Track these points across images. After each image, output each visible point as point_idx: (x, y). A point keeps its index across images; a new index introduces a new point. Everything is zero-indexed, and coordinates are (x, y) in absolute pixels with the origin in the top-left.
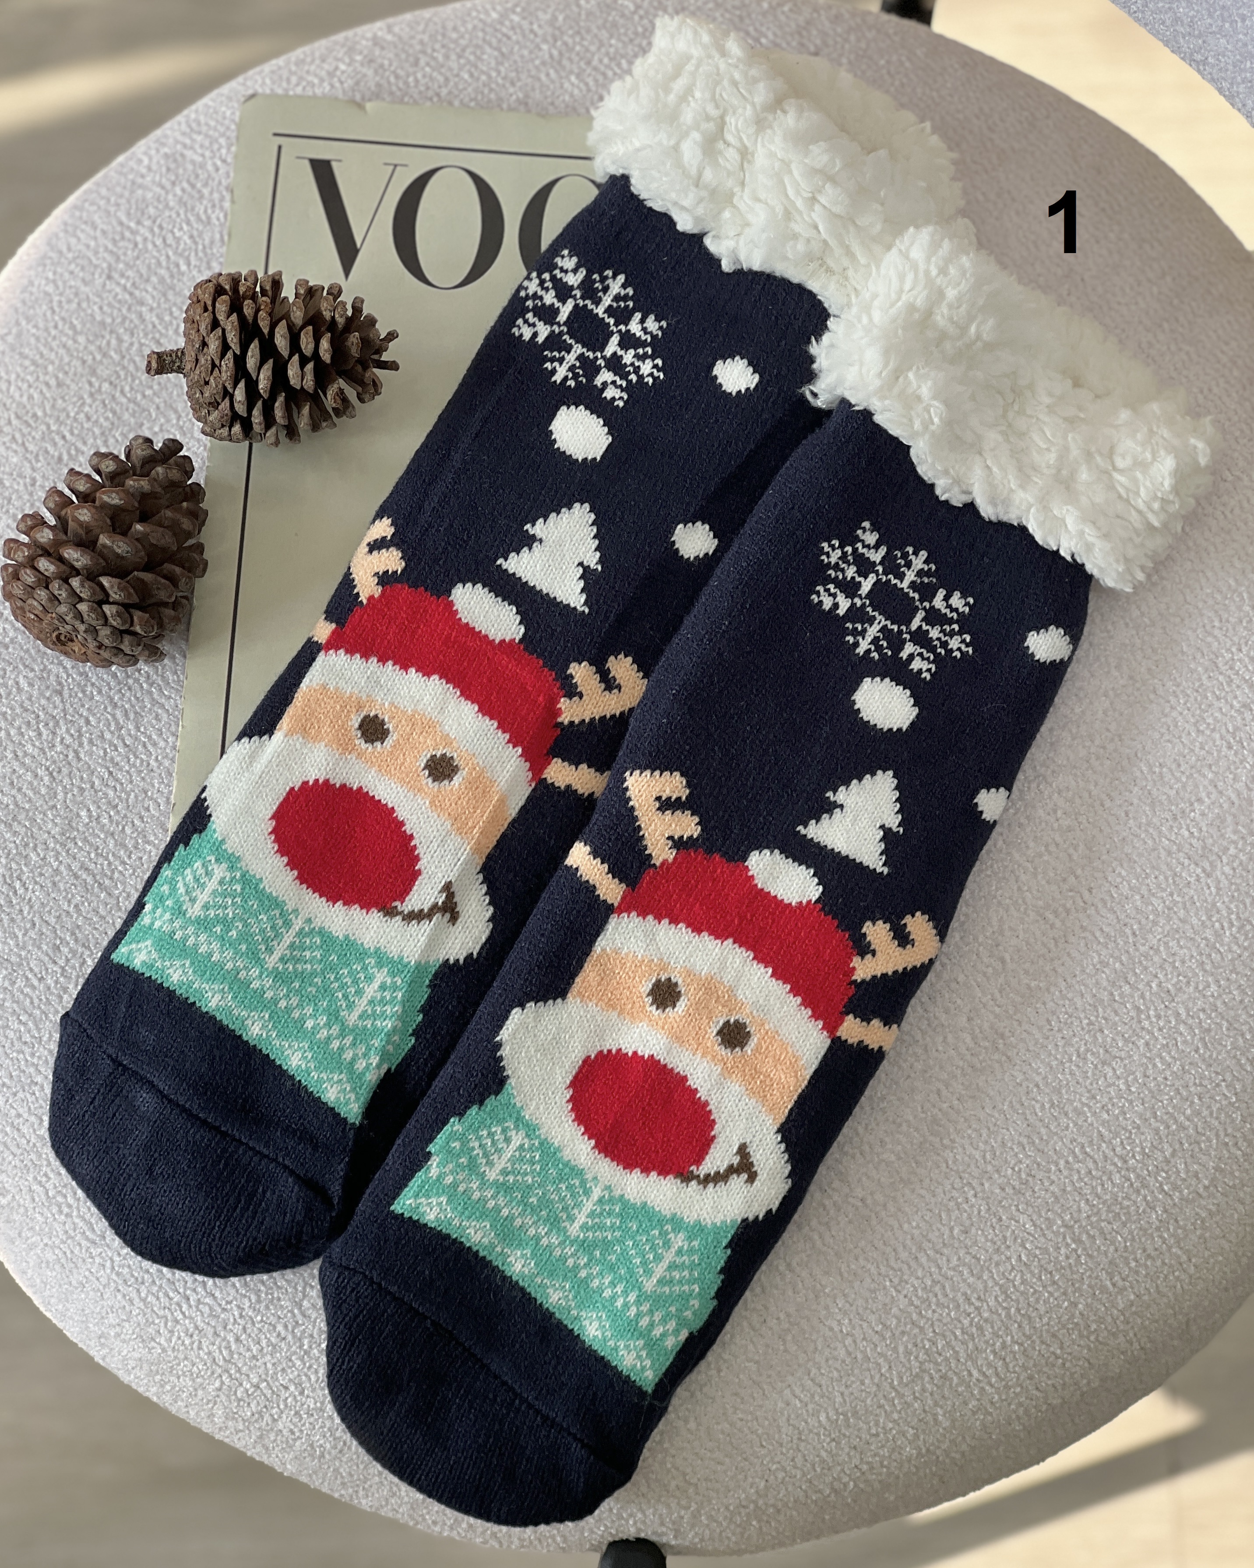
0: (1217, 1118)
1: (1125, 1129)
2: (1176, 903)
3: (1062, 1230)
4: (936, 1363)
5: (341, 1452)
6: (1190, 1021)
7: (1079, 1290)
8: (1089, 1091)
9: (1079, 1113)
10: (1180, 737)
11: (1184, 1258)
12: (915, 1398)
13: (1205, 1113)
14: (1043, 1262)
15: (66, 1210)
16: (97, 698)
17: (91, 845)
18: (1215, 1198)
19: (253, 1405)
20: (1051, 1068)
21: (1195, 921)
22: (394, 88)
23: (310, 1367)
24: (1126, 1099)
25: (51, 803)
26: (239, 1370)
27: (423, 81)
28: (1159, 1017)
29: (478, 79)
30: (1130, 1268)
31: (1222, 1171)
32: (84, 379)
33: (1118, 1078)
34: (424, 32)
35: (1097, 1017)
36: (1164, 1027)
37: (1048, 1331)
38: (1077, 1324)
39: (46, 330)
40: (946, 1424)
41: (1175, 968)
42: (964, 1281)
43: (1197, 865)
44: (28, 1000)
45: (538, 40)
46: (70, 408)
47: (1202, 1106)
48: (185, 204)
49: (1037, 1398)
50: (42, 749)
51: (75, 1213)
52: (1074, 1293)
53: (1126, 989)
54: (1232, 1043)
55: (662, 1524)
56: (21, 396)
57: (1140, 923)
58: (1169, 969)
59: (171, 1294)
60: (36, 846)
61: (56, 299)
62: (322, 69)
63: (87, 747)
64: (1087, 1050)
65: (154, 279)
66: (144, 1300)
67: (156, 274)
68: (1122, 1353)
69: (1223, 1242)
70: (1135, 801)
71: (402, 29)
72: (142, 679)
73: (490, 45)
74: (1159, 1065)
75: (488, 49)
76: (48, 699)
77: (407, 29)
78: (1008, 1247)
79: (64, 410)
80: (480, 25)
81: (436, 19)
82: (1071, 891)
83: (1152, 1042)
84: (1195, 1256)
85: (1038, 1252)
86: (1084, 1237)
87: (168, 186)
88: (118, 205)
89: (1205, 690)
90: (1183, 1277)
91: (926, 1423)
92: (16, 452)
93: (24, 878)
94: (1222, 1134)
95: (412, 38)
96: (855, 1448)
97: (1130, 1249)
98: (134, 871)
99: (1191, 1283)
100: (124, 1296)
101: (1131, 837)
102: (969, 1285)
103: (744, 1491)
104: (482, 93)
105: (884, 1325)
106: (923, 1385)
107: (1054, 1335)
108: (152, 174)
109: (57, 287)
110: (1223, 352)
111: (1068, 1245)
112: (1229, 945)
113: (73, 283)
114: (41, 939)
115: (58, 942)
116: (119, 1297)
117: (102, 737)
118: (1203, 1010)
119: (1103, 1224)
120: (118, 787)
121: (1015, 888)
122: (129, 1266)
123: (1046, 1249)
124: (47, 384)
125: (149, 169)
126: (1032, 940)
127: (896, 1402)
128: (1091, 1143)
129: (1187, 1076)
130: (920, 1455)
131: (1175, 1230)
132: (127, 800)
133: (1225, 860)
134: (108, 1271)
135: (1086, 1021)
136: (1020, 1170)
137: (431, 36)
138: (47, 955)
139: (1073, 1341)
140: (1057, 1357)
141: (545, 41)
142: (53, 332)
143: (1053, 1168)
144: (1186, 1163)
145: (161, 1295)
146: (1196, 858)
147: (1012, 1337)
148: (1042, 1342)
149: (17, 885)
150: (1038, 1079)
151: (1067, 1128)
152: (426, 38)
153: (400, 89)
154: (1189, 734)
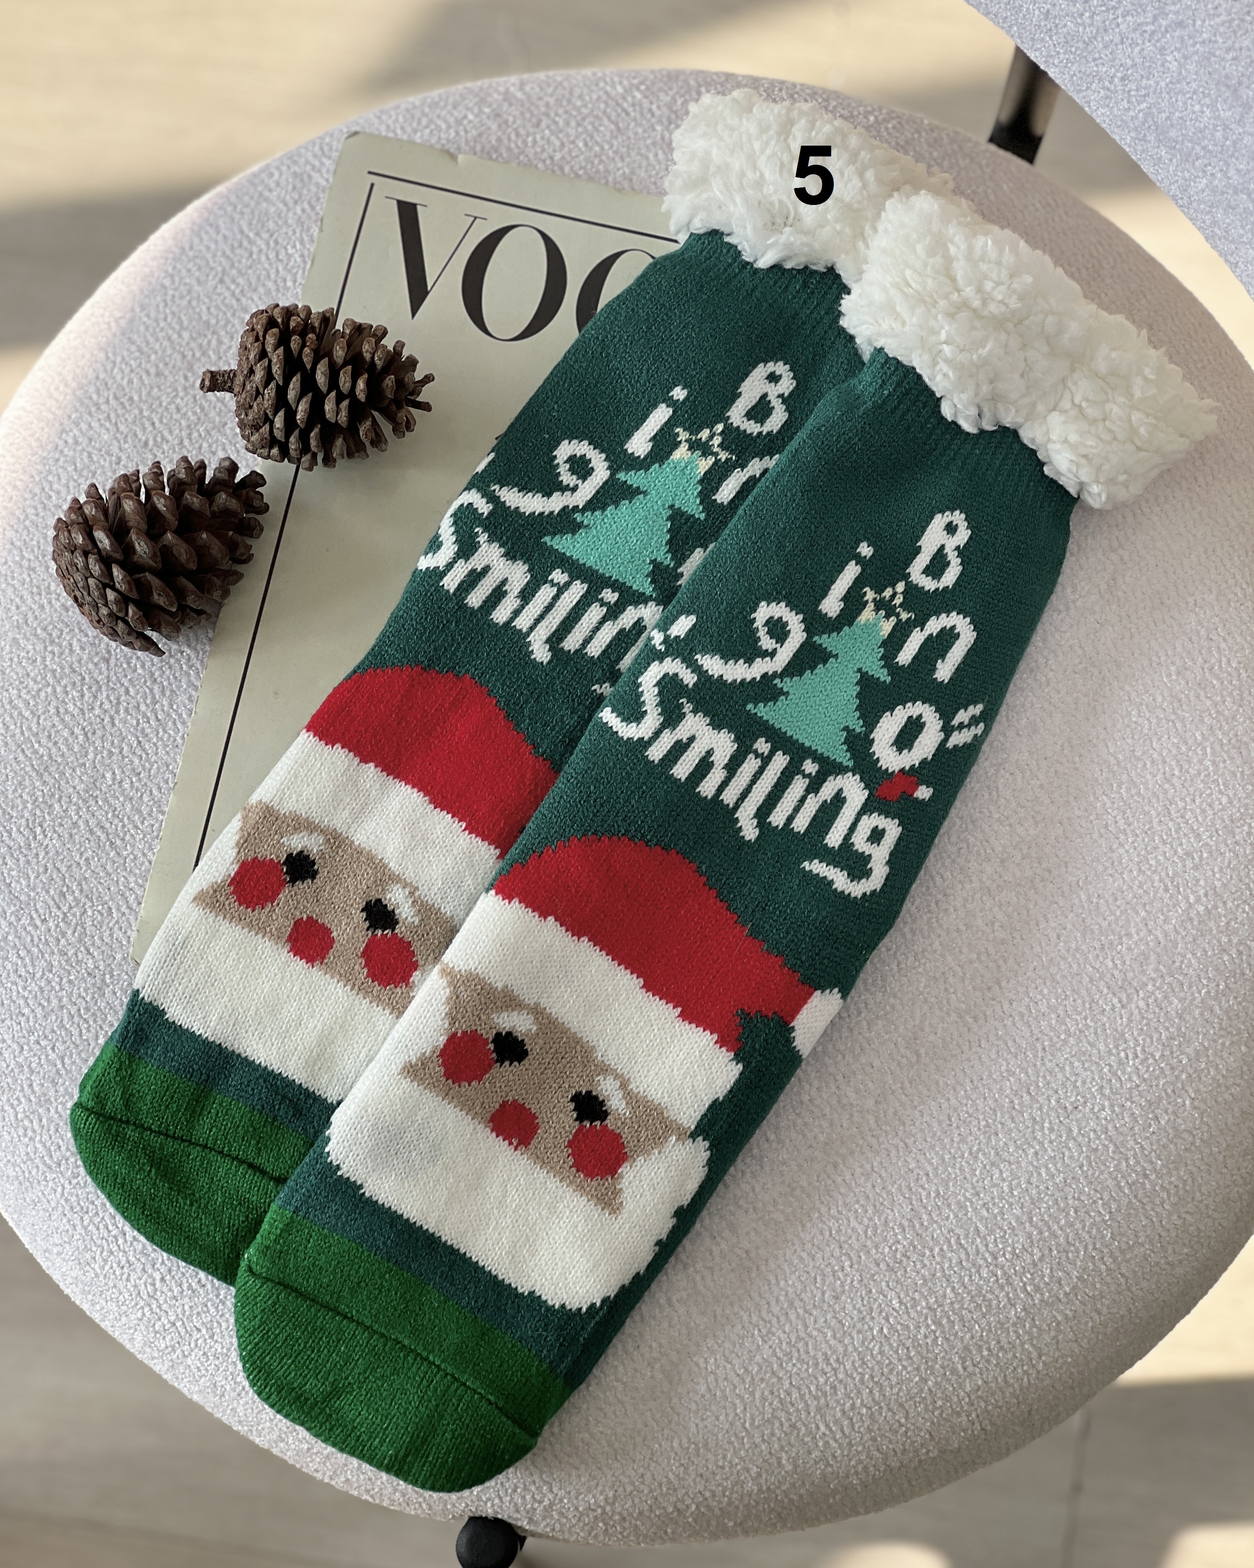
0: (1088, 1232)
1: (1001, 1229)
2: (1088, 1027)
3: (925, 1311)
4: (788, 1413)
5: (239, 1395)
6: (1080, 1139)
7: (932, 1368)
8: (974, 1188)
9: (961, 1206)
10: (1122, 873)
11: (1035, 1355)
12: (763, 1441)
13: (1078, 1226)
14: (902, 1338)
15: (30, 1133)
16: (140, 671)
17: (110, 806)
18: (1073, 1304)
19: (168, 1338)
20: (944, 1160)
21: (1102, 1047)
22: (513, 145)
23: (222, 1316)
24: (1007, 1201)
25: (81, 761)
26: (160, 1307)
27: (541, 143)
28: (1051, 1130)
29: (591, 149)
30: (982, 1356)
31: (1084, 1281)
32: (181, 373)
33: (1004, 1180)
34: (552, 95)
35: (995, 1120)
36: (1055, 1140)
37: (896, 1401)
38: (925, 1398)
39: (156, 320)
40: (789, 1468)
41: (1075, 1087)
42: (827, 1342)
43: (1114, 995)
44: (29, 938)
45: (654, 120)
46: (163, 398)
47: (1076, 1218)
48: (302, 224)
49: (878, 1459)
50: (82, 710)
51: (38, 1138)
52: (926, 1370)
53: (1026, 1097)
54: (1115, 1166)
55: (518, 1511)
56: (123, 378)
57: (1051, 1040)
58: (1070, 1088)
59: (110, 1227)
60: (61, 797)
61: (171, 292)
62: (452, 115)
63: (122, 714)
64: (979, 1150)
65: (261, 290)
66: (85, 1228)
67: (264, 285)
68: (963, 1431)
69: (1075, 1345)
70: (1069, 926)
71: (532, 89)
72: (183, 661)
73: (609, 118)
74: (1044, 1175)
75: (606, 121)
76: (96, 664)
77: (537, 90)
78: (873, 1318)
79: (159, 398)
80: (604, 97)
81: (566, 84)
82: (993, 999)
83: (1040, 1153)
84: (1046, 1355)
85: (899, 1327)
86: (944, 1321)
87: (291, 205)
88: (242, 213)
89: (1154, 833)
90: (1031, 1371)
91: (770, 1464)
92: (108, 430)
93: (45, 825)
94: (1090, 1247)
95: (540, 99)
96: (701, 1475)
97: (985, 1338)
98: (144, 836)
99: (1037, 1378)
100: (69, 1221)
101: (1058, 959)
102: (830, 1347)
103: (594, 1497)
104: (592, 163)
105: (746, 1370)
106: (772, 1429)
107: (901, 1405)
108: (279, 190)
109: (173, 282)
110: (1233, 516)
111: (928, 1326)
112: (1130, 1074)
113: (188, 281)
114: (50, 884)
115: (65, 889)
116: (65, 1220)
117: (138, 707)
118: (1095, 1131)
119: (964, 1312)
120: (144, 756)
121: (943, 988)
122: (77, 1196)
123: (908, 1327)
124: (148, 372)
125: (278, 184)
126: (948, 1039)
127: (745, 1440)
128: (967, 1236)
129: (1067, 1189)
130: (760, 1490)
131: (1031, 1328)
132: (150, 770)
133: (1141, 995)
134: (59, 1196)
135: (983, 1123)
136: (897, 1250)
137: (557, 100)
138: (53, 900)
139: (919, 1414)
140: (901, 1425)
141: (660, 122)
142: (162, 324)
143: (928, 1253)
144: (1051, 1269)
145: (101, 1226)
146: (1116, 989)
147: (862, 1401)
148: (889, 1410)
149: (38, 830)
150: (929, 1169)
151: (947, 1218)
152: (552, 101)
153: (518, 147)
154: (1131, 871)
